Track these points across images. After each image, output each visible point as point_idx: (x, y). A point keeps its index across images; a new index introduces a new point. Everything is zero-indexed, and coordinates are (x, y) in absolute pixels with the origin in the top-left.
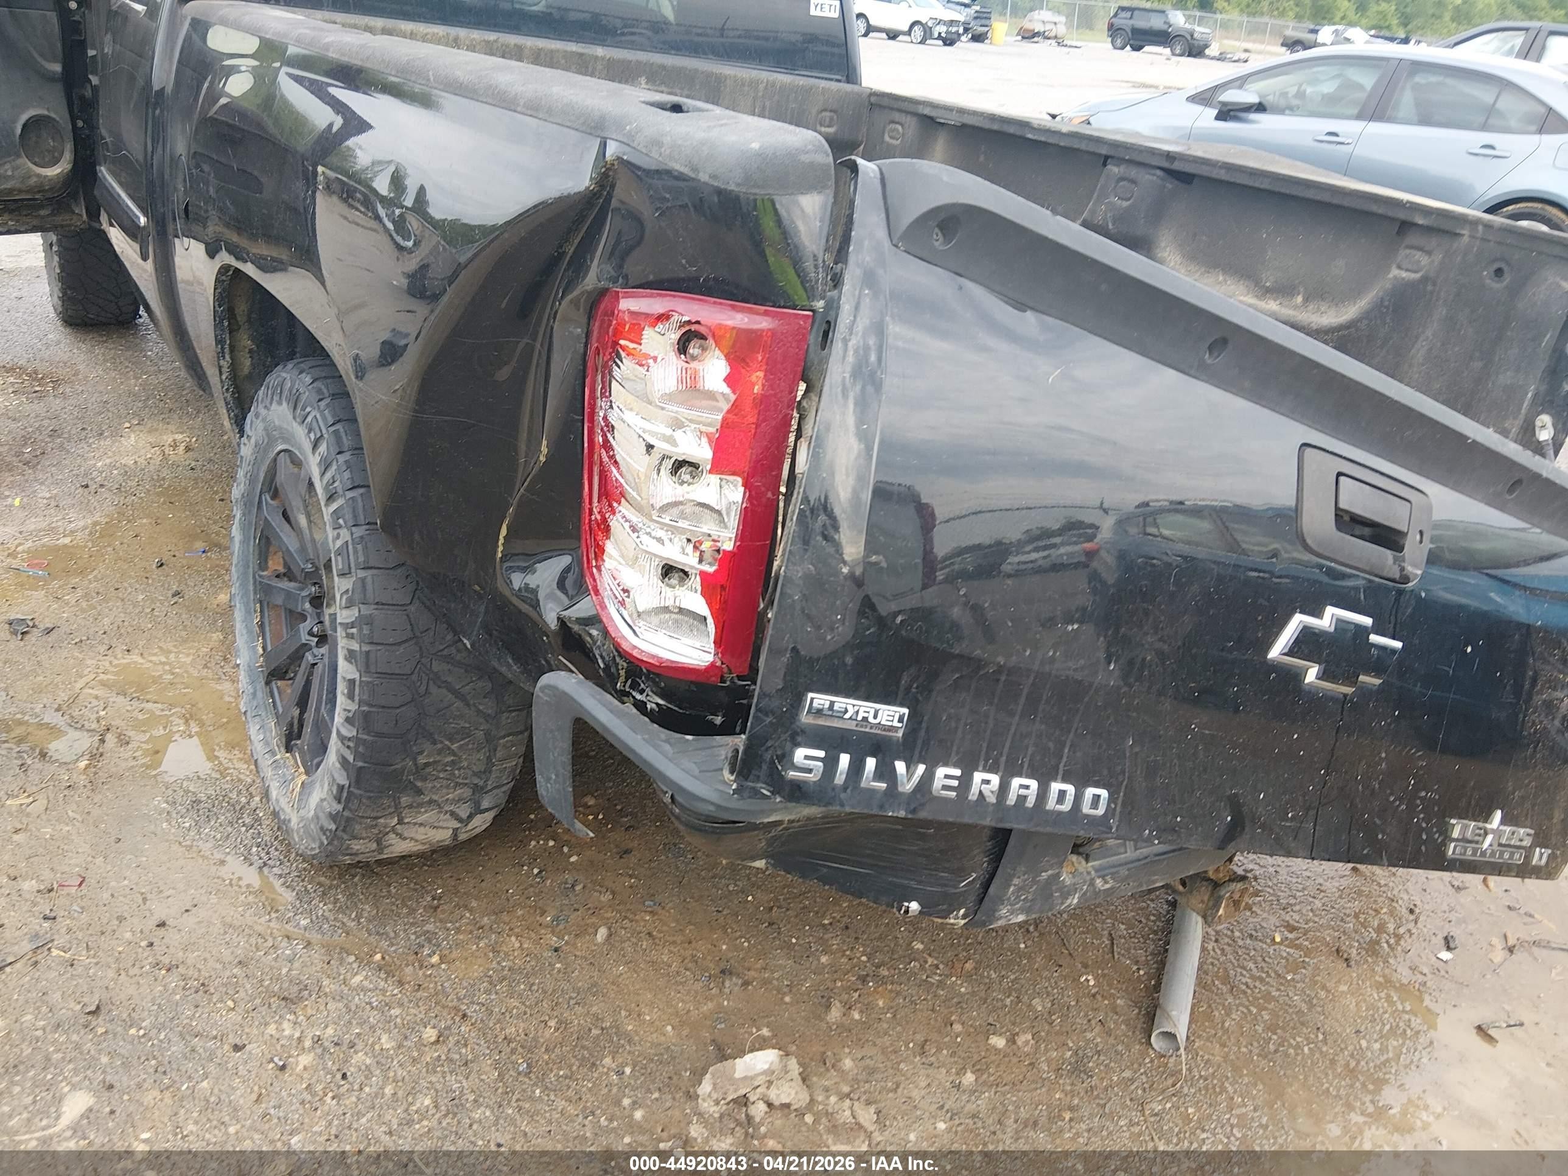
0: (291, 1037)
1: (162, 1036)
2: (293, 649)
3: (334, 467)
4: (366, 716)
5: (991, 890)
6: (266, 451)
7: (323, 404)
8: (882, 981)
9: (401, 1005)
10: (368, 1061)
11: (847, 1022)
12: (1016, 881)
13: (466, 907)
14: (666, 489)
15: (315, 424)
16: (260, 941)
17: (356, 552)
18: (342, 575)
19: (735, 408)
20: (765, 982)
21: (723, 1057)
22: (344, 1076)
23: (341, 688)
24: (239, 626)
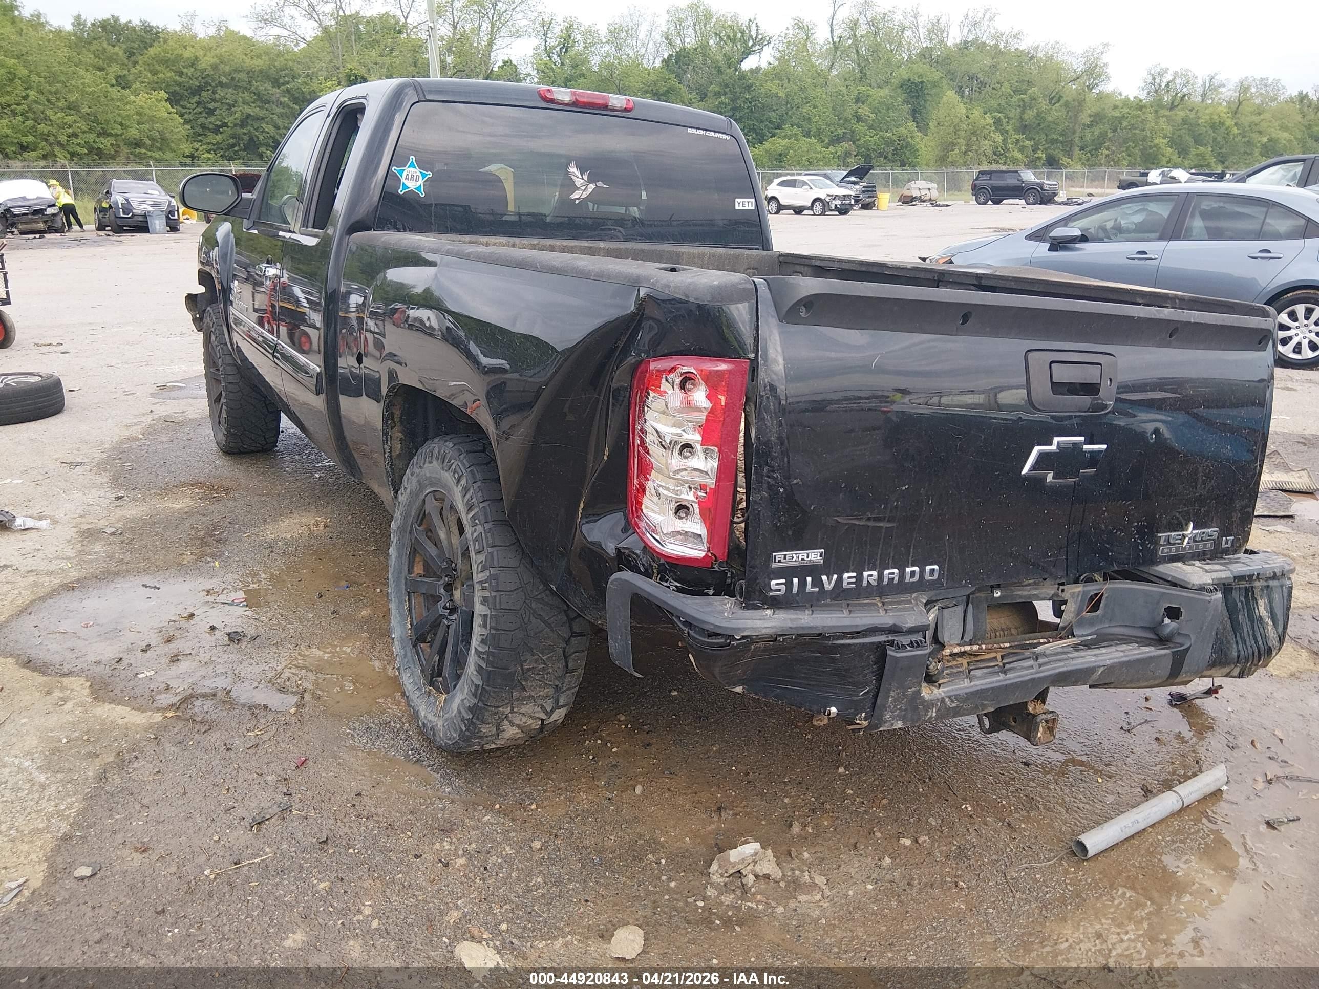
0: (450, 850)
1: (369, 852)
2: (433, 619)
3: (472, 490)
4: (493, 636)
5: (878, 701)
6: (417, 495)
7: (462, 456)
8: (826, 811)
9: (515, 831)
10: (500, 861)
11: (803, 833)
12: (892, 694)
13: (549, 778)
14: (676, 461)
15: (458, 469)
16: (422, 801)
17: (487, 538)
18: (478, 552)
19: (712, 411)
20: (748, 814)
21: (721, 850)
22: (486, 869)
23: (477, 621)
24: (394, 612)
